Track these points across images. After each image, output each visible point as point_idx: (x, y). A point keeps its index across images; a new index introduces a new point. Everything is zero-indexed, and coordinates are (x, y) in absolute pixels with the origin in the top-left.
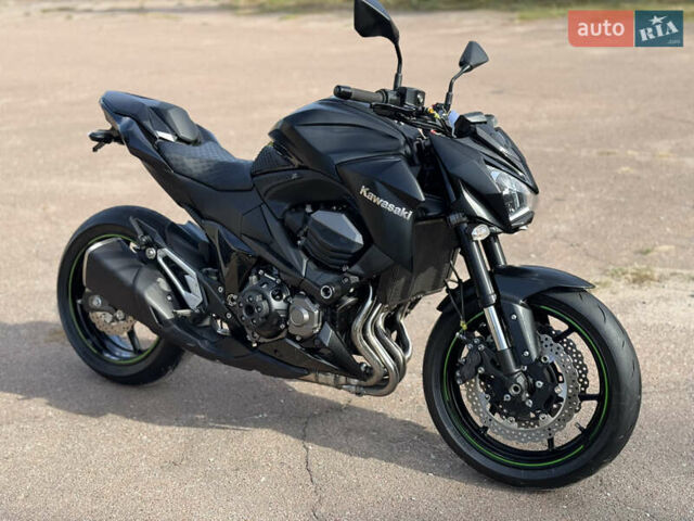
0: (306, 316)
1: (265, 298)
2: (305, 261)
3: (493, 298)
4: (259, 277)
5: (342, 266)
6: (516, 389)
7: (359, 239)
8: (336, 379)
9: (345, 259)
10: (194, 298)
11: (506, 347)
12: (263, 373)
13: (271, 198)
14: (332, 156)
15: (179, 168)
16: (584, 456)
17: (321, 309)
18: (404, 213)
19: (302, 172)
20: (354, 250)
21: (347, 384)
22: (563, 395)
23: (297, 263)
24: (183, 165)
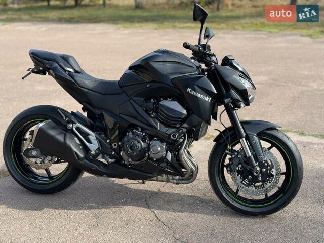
0: (160, 149)
1: (139, 142)
2: (159, 124)
3: (244, 134)
4: (133, 133)
5: (176, 124)
6: (256, 173)
7: (185, 112)
8: (167, 178)
9: (178, 121)
10: (94, 146)
11: (250, 155)
12: (129, 179)
13: (135, 96)
14: (168, 75)
15: (82, 85)
16: (283, 199)
17: (166, 145)
18: (208, 99)
19: (152, 83)
20: (183, 117)
21: (173, 179)
22: (274, 173)
23: (155, 124)
24: (84, 83)
